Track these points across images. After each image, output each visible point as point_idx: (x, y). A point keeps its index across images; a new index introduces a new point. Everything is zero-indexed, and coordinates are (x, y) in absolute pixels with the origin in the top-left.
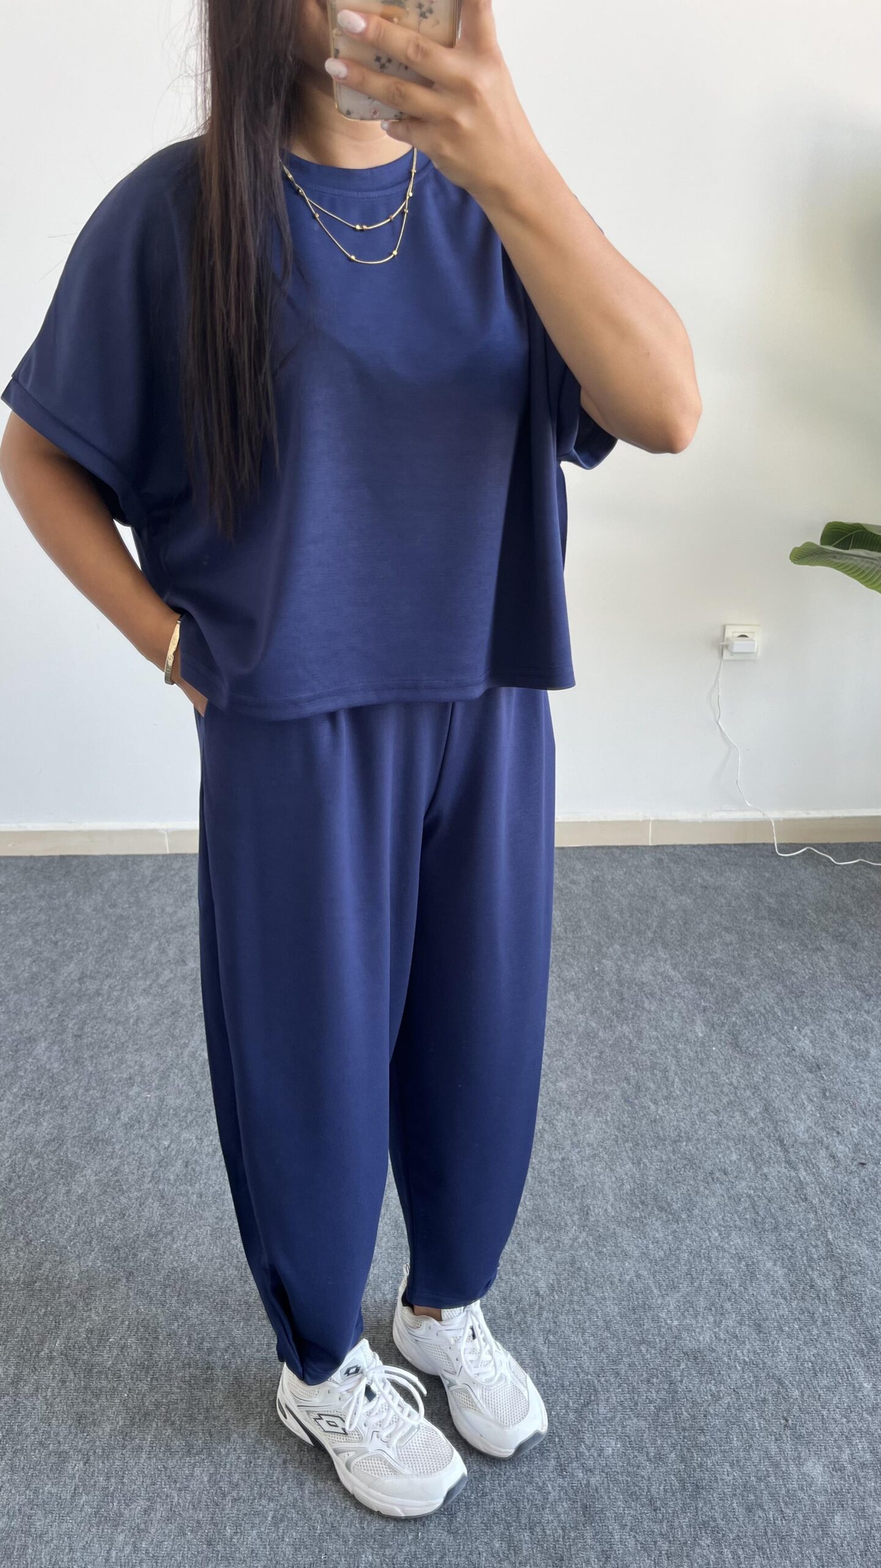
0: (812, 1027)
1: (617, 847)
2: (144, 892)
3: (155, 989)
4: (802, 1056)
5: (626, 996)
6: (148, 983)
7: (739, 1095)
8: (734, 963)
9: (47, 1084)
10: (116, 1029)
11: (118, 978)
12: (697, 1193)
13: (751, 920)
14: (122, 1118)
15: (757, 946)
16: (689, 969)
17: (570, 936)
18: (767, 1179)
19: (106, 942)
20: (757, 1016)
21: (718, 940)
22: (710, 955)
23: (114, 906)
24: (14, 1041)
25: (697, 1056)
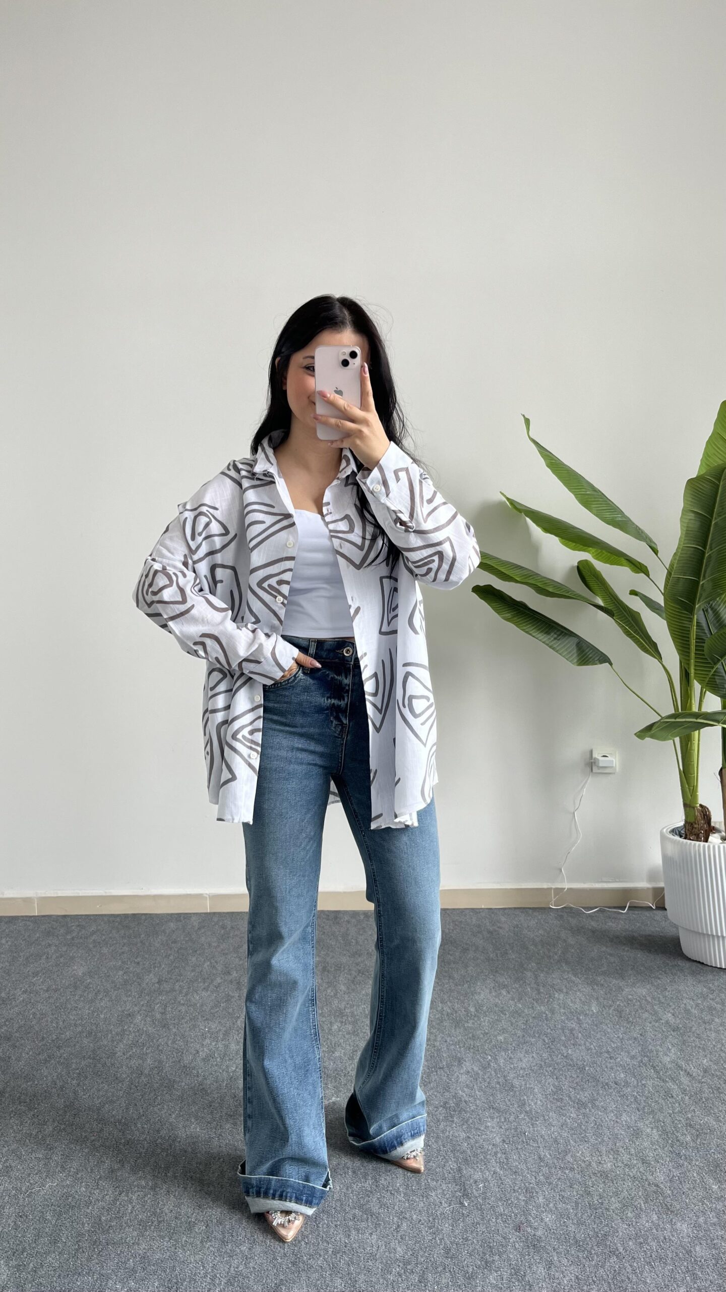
0: (673, 1007)
1: (530, 908)
2: (194, 933)
4: (667, 1022)
5: (542, 991)
6: (206, 984)
8: (617, 973)
11: (185, 982)
12: (598, 1094)
13: (628, 950)
15: (633, 964)
18: (645, 1086)
19: (173, 962)
20: (634, 1001)
23: (175, 942)
24: (118, 1016)
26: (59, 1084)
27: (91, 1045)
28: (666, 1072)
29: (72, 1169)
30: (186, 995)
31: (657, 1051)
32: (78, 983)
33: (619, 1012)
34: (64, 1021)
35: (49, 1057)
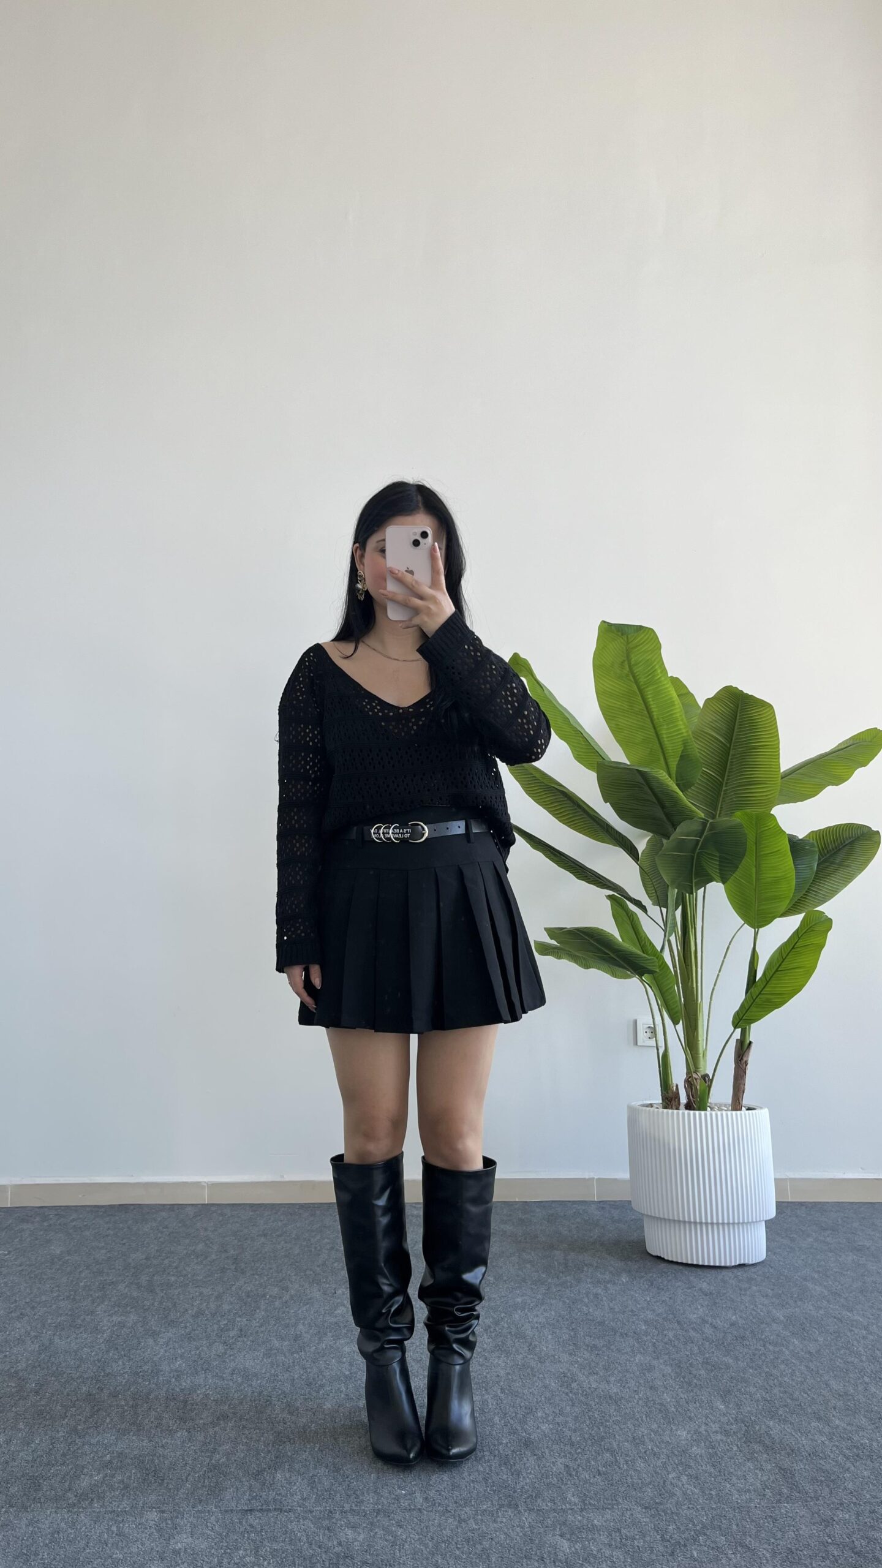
1: (569, 1201)
2: (190, 1221)
5: (571, 1265)
6: (200, 1260)
10: (179, 1279)
11: (176, 1258)
12: (615, 1340)
14: (190, 1313)
19: (163, 1243)
26: (33, 1334)
27: (70, 1306)
28: (690, 1325)
29: (47, 1394)
30: (176, 1268)
32: (56, 1260)
34: (39, 1288)
35: (21, 1314)
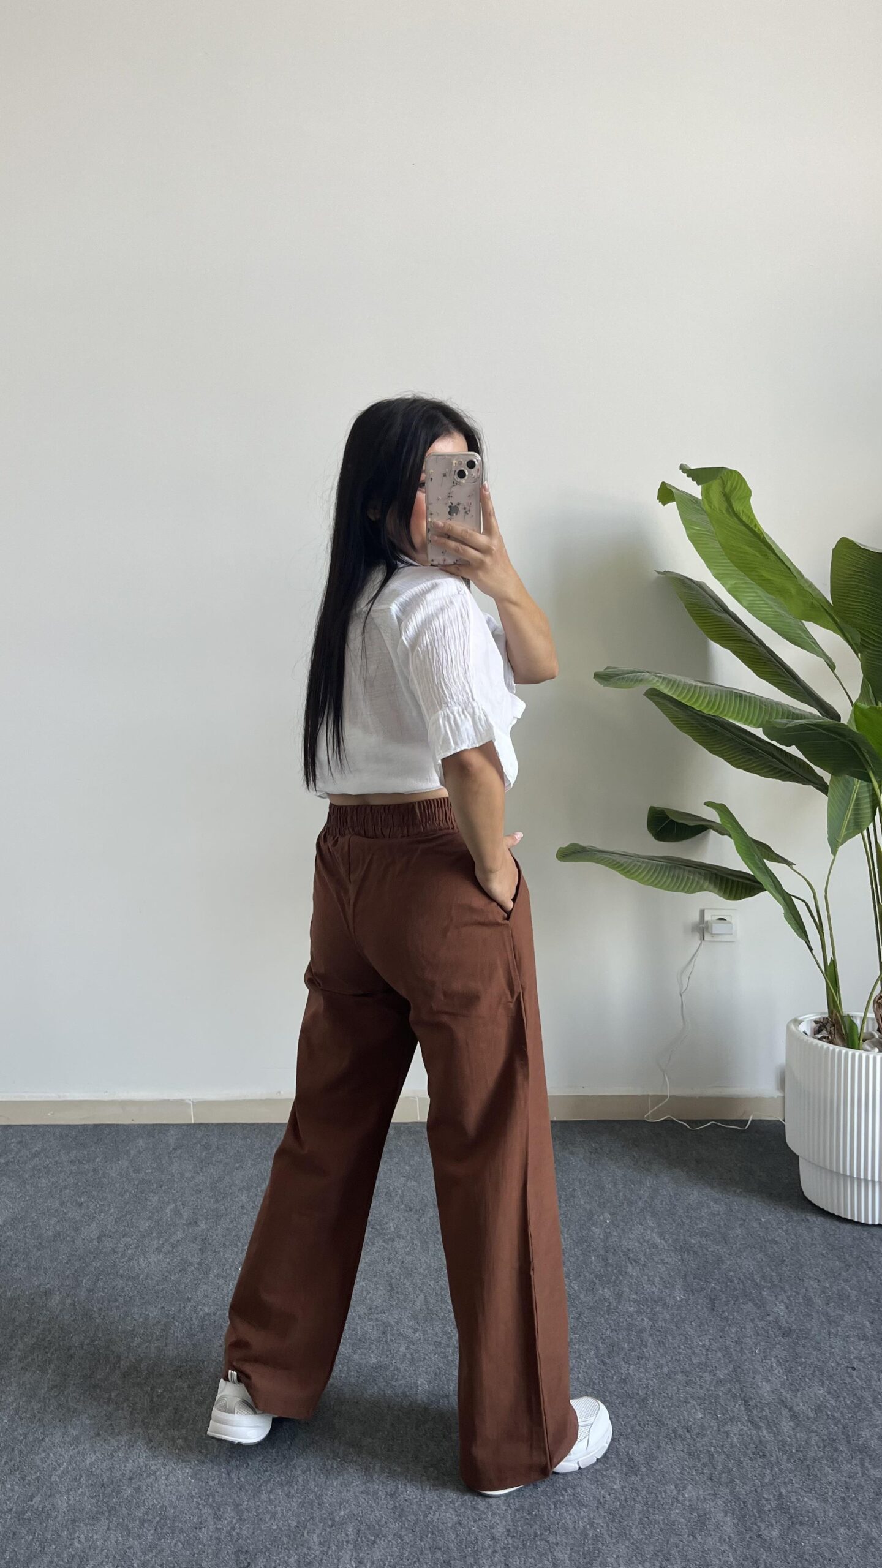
0: (790, 1293)
1: (618, 1122)
3: (167, 1247)
4: (776, 1321)
7: (710, 1356)
9: (56, 1334)
10: (127, 1285)
11: (134, 1237)
12: (658, 1447)
14: (122, 1367)
15: (744, 1218)
16: (675, 1237)
17: (563, 1204)
18: (728, 1435)
19: (127, 1204)
20: (736, 1281)
21: (706, 1210)
22: (697, 1224)
23: (137, 1171)
25: (673, 1319)
28: (762, 1411)
31: (755, 1372)
33: (712, 1301)
